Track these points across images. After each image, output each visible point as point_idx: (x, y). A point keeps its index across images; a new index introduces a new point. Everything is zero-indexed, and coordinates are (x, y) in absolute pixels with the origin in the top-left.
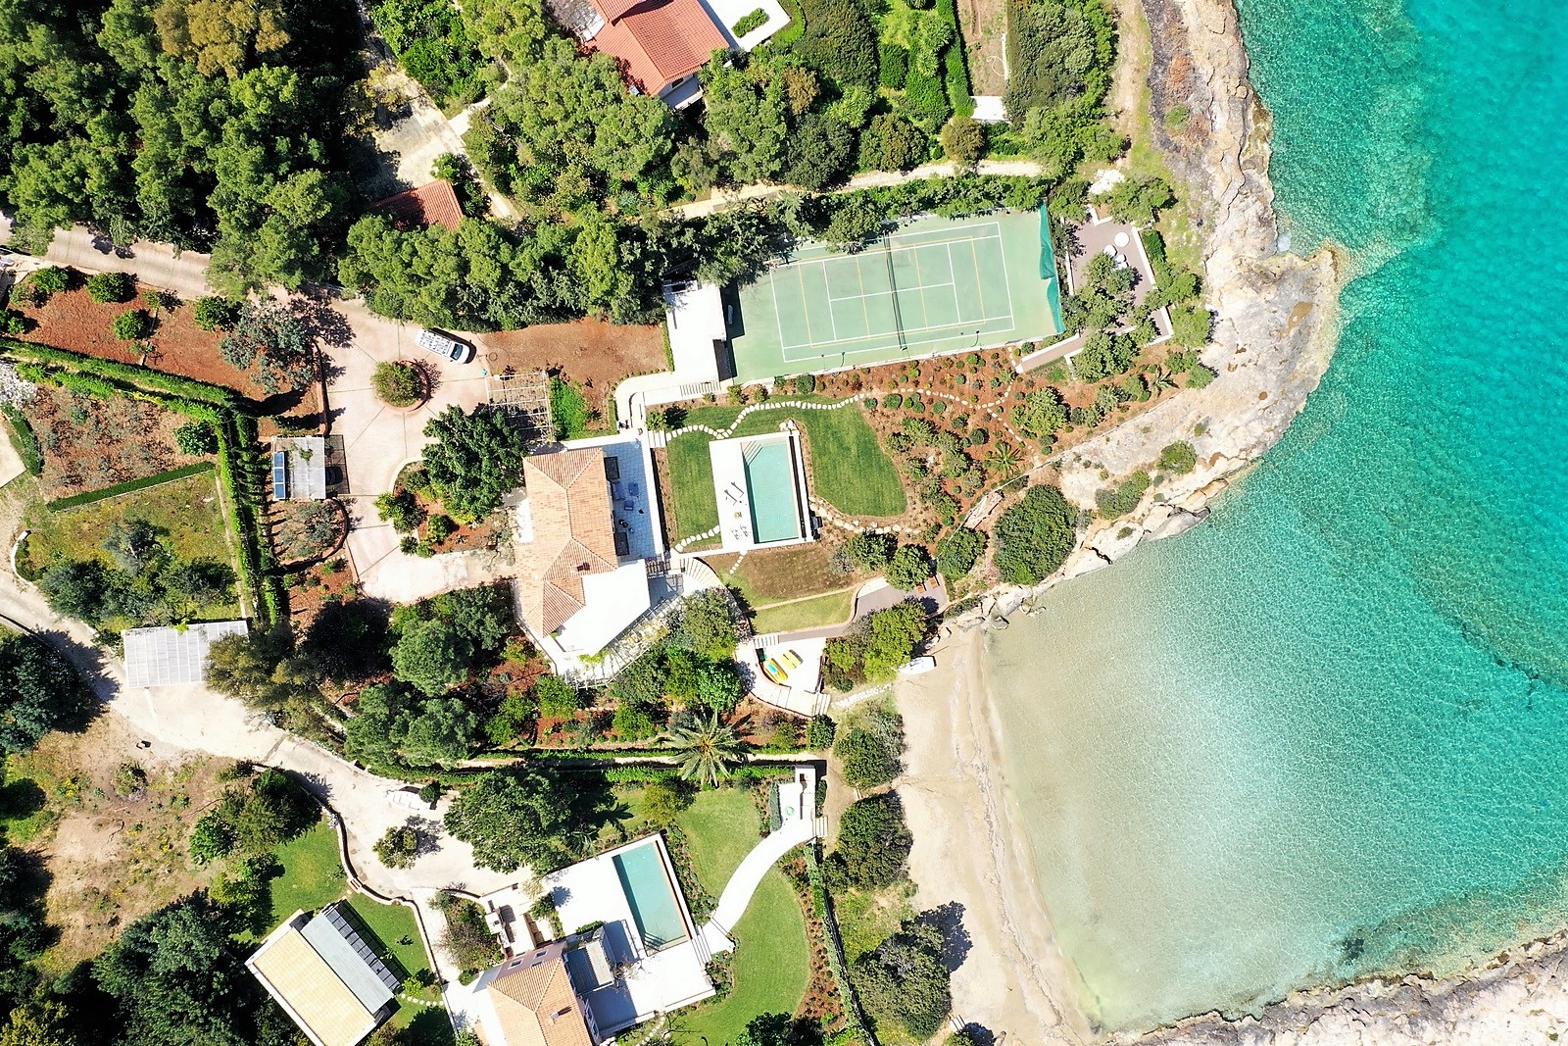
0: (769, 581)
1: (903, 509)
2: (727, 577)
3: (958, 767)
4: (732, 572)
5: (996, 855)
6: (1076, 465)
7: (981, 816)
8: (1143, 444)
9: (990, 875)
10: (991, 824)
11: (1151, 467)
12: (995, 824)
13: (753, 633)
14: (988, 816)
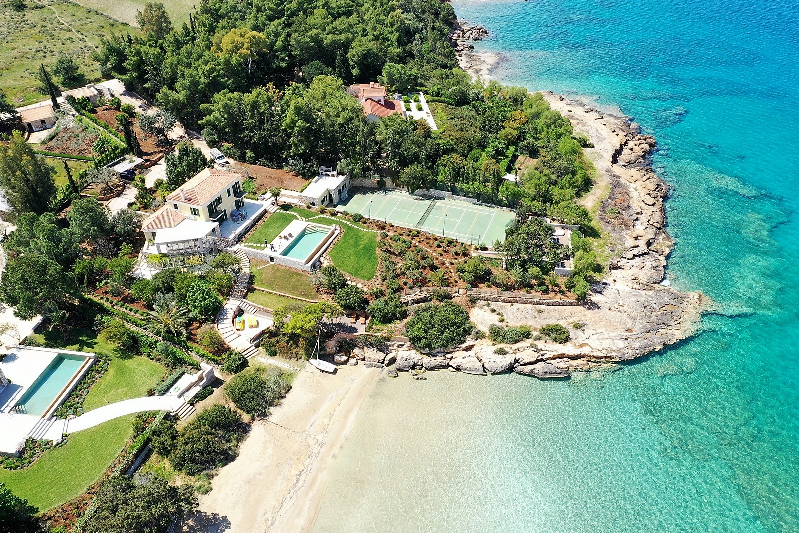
0: (273, 280)
1: (369, 279)
2: (254, 269)
3: (304, 434)
4: (258, 268)
5: (285, 504)
6: (486, 307)
7: (294, 472)
8: (535, 317)
9: (269, 515)
10: (298, 481)
11: (535, 329)
12: (300, 482)
13: (244, 297)
14: (300, 475)
